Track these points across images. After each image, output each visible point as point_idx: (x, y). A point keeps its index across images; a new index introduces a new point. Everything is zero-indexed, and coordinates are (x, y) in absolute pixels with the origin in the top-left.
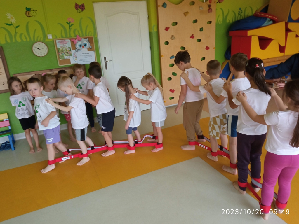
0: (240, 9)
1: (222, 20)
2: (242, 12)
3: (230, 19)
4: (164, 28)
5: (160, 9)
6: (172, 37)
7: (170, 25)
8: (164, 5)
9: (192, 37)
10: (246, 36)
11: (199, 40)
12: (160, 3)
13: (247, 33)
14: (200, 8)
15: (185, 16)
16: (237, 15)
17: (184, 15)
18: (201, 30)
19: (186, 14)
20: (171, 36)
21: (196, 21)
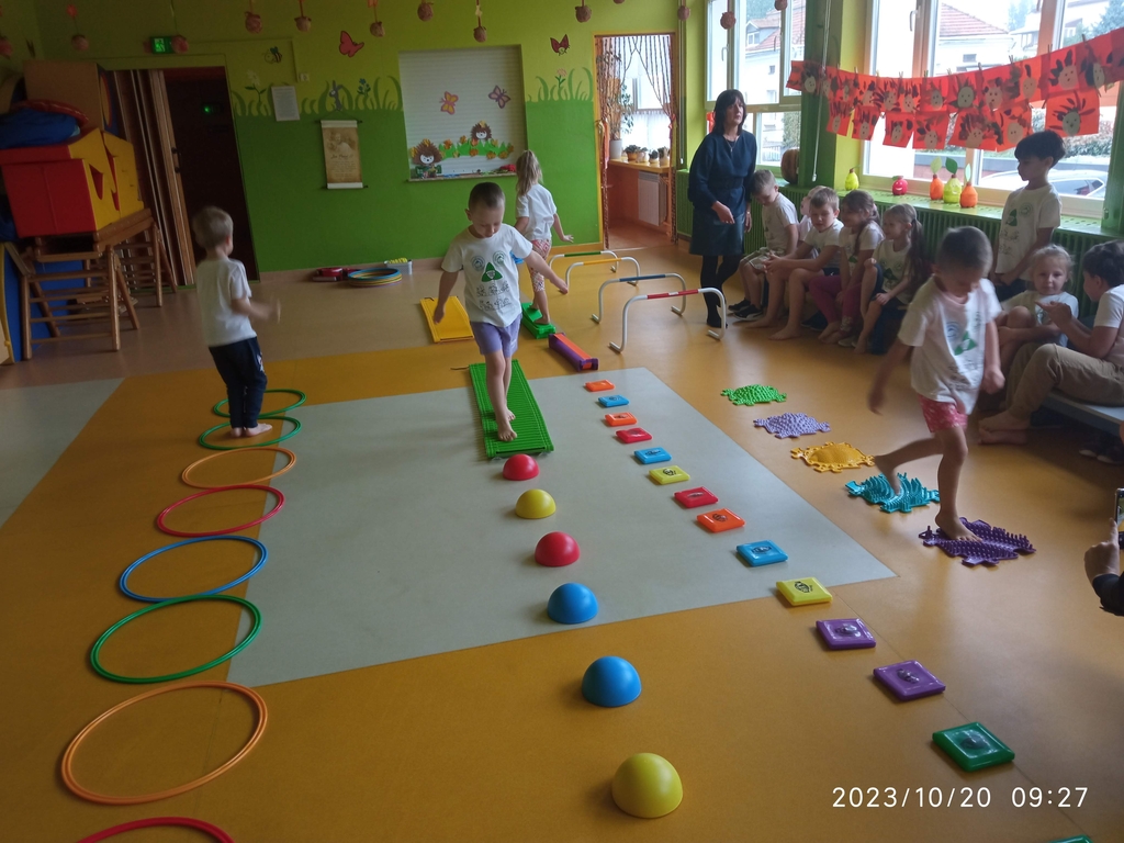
10: (67, 160)
13: (66, 153)
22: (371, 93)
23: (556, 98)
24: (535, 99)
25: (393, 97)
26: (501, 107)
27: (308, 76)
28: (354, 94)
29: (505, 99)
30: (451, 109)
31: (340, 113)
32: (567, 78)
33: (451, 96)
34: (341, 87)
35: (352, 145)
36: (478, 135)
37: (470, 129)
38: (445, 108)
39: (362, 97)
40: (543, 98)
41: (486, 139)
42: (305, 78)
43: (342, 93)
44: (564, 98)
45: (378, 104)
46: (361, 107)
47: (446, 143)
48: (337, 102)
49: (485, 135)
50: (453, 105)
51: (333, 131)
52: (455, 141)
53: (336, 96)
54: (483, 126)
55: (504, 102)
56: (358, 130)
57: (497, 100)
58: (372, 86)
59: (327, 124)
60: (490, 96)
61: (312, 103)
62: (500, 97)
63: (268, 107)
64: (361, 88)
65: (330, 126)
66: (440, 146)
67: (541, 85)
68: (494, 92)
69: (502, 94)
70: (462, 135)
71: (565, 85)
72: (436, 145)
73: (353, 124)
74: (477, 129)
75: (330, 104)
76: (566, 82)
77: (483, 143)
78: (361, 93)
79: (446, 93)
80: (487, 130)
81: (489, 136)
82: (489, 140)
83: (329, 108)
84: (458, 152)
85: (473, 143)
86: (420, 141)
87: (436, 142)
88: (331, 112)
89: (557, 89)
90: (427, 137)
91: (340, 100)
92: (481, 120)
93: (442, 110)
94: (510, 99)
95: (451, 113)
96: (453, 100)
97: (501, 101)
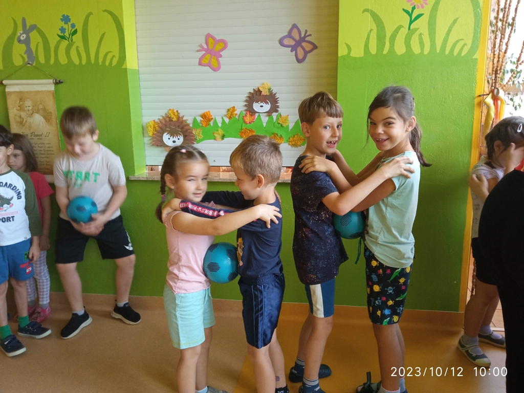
22: (78, 39)
23: (400, 49)
24: (358, 52)
25: (110, 45)
26: (299, 61)
28: (53, 40)
29: (308, 47)
30: (214, 62)
31: (31, 69)
32: (426, 11)
33: (217, 41)
34: (33, 27)
36: (256, 107)
37: (244, 97)
38: (205, 61)
39: (65, 43)
40: (373, 49)
41: (269, 113)
43: (34, 36)
44: (416, 50)
45: (88, 55)
46: (63, 60)
47: (204, 116)
48: (29, 51)
49: (267, 107)
50: (218, 55)
51: (22, 96)
52: (219, 115)
53: (27, 42)
54: (265, 92)
55: (306, 53)
56: (55, 96)
57: (294, 48)
58: (79, 28)
60: (281, 42)
62: (298, 43)
64: (63, 30)
65: (16, 89)
66: (195, 120)
67: (371, 24)
68: (289, 35)
69: (303, 39)
70: (230, 105)
71: (422, 25)
72: (189, 120)
73: (47, 86)
74: (256, 96)
75: (18, 55)
76: (423, 21)
77: (265, 119)
78: (63, 38)
79: (208, 36)
80: (272, 99)
81: (274, 109)
82: (274, 115)
83: (18, 61)
84: (221, 132)
85: (248, 119)
86: (163, 112)
87: (190, 115)
88: (21, 68)
89: (404, 32)
90: (175, 106)
91: (33, 47)
92: (264, 83)
93: (200, 64)
94: (315, 47)
95: (215, 70)
96: (218, 47)
97: (300, 52)
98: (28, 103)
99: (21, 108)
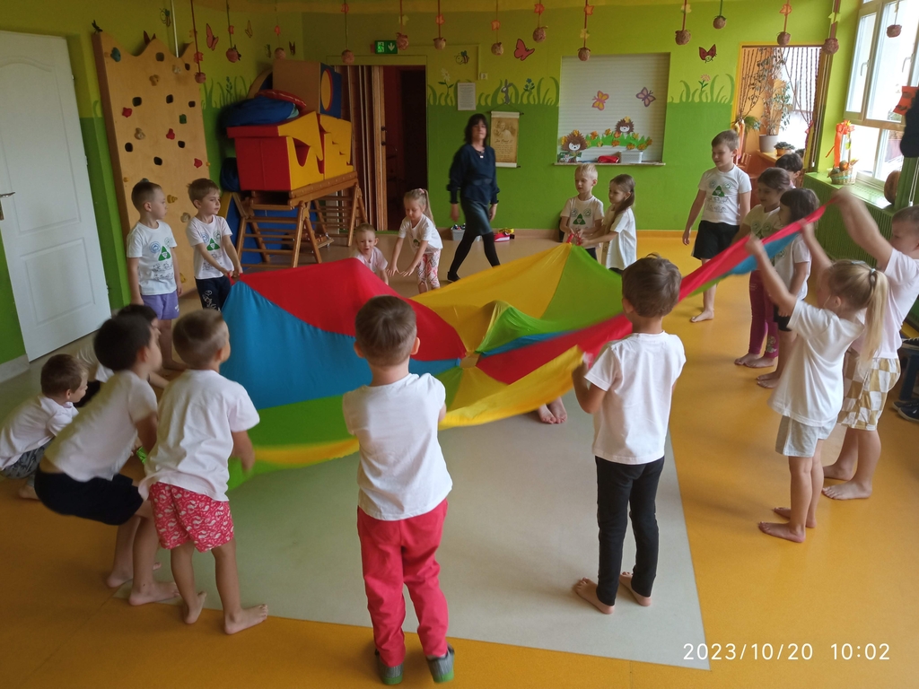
0: (228, 79)
1: (205, 102)
2: (231, 88)
3: (217, 102)
4: (121, 111)
5: (109, 64)
6: (138, 133)
7: (130, 105)
8: (115, 55)
9: (171, 135)
10: (277, 137)
11: (182, 144)
12: (107, 48)
13: (277, 130)
14: (173, 70)
15: (154, 84)
16: (226, 92)
17: (150, 83)
18: (183, 119)
19: (154, 80)
20: (134, 132)
21: (170, 99)
22: (534, 91)
23: (697, 99)
24: (677, 101)
25: (552, 95)
26: (646, 106)
27: (486, 75)
29: (651, 99)
30: (601, 106)
31: (508, 106)
32: (710, 82)
33: (603, 95)
34: (511, 84)
35: (513, 132)
36: (622, 129)
37: (616, 123)
38: (596, 105)
39: (527, 93)
40: (684, 100)
41: (628, 132)
42: (484, 76)
43: (511, 90)
44: (704, 100)
45: (539, 99)
46: (525, 101)
47: (592, 134)
48: (507, 97)
49: (627, 129)
50: (603, 102)
51: (500, 120)
52: (601, 133)
53: (506, 92)
54: (627, 121)
55: (650, 102)
56: (519, 121)
57: (644, 99)
58: (536, 85)
59: (495, 115)
60: (637, 96)
61: (488, 96)
62: (646, 97)
63: (453, 99)
64: (527, 86)
65: (498, 116)
66: (587, 136)
67: (684, 88)
68: (642, 92)
69: (648, 95)
70: (607, 128)
71: (707, 89)
72: (584, 135)
73: (516, 115)
74: (622, 123)
75: (501, 99)
76: (709, 87)
77: (625, 136)
78: (526, 90)
79: (599, 92)
80: (630, 125)
81: (631, 130)
82: (631, 133)
83: (500, 101)
84: (601, 142)
85: (616, 135)
86: (570, 132)
87: (585, 133)
88: (501, 105)
89: (698, 92)
90: (577, 129)
91: (509, 95)
92: (628, 117)
93: (593, 106)
94: (655, 99)
95: (600, 109)
96: (604, 98)
97: (647, 101)
98: (503, 124)
99: (498, 126)
